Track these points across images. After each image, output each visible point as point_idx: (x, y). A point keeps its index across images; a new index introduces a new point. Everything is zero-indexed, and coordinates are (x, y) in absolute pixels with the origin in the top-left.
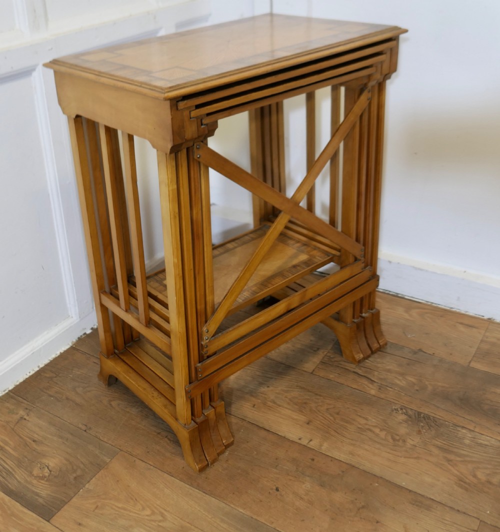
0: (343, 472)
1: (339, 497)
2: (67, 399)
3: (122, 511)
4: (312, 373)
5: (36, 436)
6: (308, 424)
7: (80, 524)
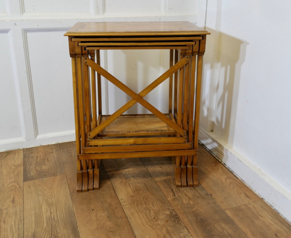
0: (121, 217)
1: (109, 224)
2: (71, 153)
3: (44, 190)
4: (155, 182)
5: (50, 158)
6: (131, 197)
7: (29, 187)
